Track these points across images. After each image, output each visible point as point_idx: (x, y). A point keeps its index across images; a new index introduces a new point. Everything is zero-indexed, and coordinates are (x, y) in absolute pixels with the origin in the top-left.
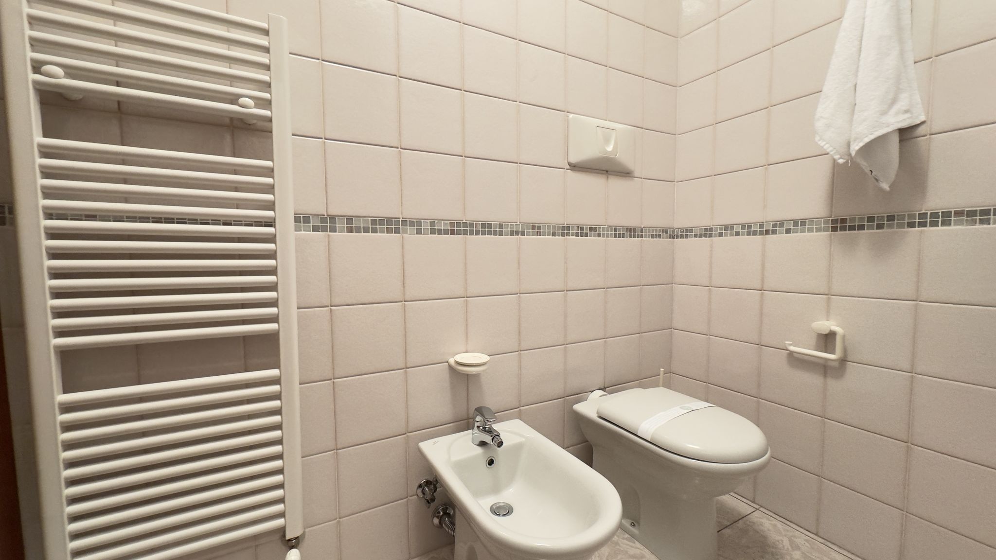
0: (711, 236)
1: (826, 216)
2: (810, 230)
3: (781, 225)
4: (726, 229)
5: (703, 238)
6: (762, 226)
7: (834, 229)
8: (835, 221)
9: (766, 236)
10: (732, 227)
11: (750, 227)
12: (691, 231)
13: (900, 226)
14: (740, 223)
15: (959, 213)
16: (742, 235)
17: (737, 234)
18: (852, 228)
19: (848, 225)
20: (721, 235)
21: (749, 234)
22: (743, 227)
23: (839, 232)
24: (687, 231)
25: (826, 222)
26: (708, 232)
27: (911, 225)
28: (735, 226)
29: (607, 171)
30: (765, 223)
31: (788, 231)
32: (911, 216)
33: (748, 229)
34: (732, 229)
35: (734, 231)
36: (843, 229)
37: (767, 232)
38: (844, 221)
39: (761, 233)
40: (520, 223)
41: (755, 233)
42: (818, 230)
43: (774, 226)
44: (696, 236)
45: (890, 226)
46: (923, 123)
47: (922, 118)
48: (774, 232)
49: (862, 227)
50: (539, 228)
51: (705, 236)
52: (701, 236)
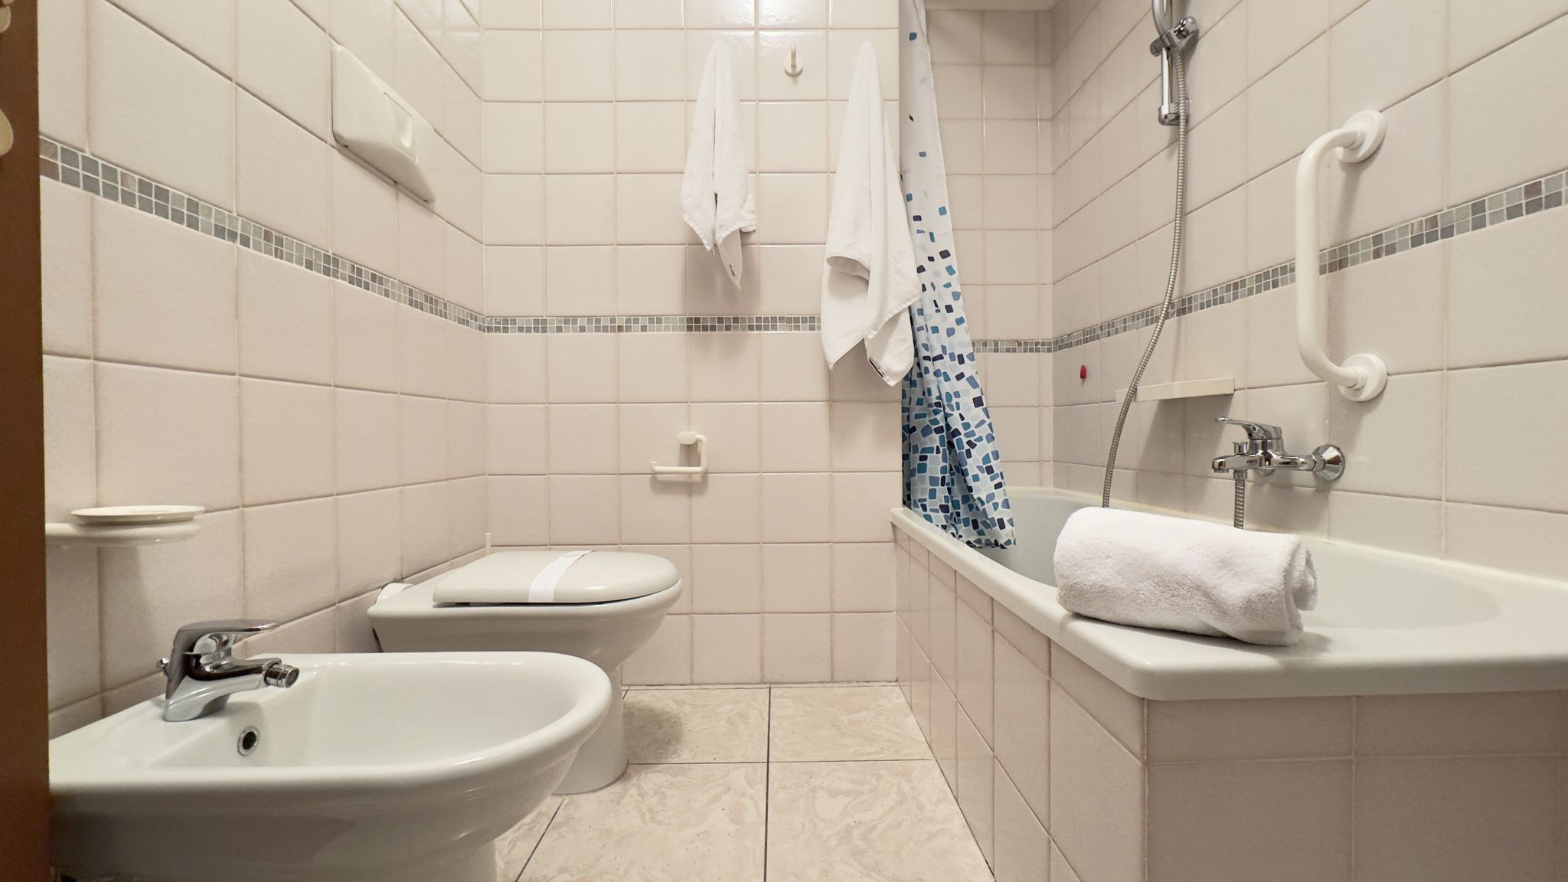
0: (544, 330)
1: (681, 313)
2: (667, 329)
3: (636, 321)
4: (566, 322)
5: (533, 334)
6: (613, 320)
7: (689, 328)
8: (689, 320)
9: (620, 333)
10: (575, 319)
11: (598, 321)
12: (514, 322)
13: (743, 328)
14: (587, 315)
15: (782, 319)
16: (588, 331)
17: (582, 329)
18: (705, 328)
19: (701, 325)
20: (559, 330)
21: (598, 329)
22: (590, 321)
23: (694, 332)
24: (506, 321)
25: (681, 320)
26: (540, 325)
27: (751, 328)
28: (579, 319)
29: (395, 182)
30: (617, 318)
31: (644, 329)
32: (751, 319)
33: (597, 324)
34: (575, 322)
35: (578, 325)
36: (697, 329)
37: (620, 329)
38: (697, 320)
39: (613, 330)
40: (239, 215)
41: (605, 329)
42: (674, 329)
43: (629, 321)
44: (521, 329)
45: (736, 328)
46: (754, 231)
47: (754, 228)
48: (628, 329)
49: (713, 328)
50: (279, 241)
51: (536, 330)
52: (529, 330)
